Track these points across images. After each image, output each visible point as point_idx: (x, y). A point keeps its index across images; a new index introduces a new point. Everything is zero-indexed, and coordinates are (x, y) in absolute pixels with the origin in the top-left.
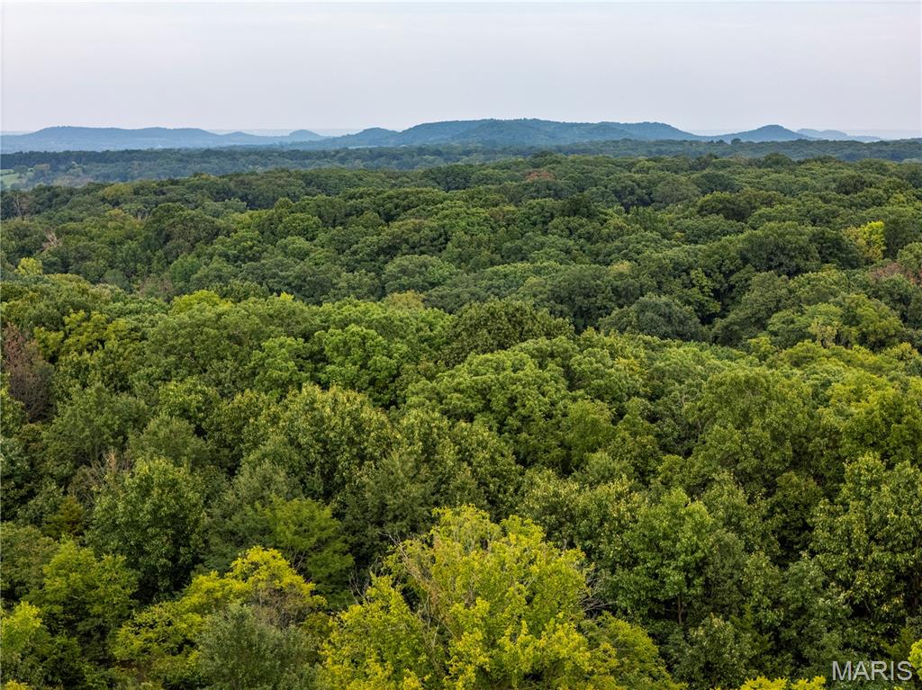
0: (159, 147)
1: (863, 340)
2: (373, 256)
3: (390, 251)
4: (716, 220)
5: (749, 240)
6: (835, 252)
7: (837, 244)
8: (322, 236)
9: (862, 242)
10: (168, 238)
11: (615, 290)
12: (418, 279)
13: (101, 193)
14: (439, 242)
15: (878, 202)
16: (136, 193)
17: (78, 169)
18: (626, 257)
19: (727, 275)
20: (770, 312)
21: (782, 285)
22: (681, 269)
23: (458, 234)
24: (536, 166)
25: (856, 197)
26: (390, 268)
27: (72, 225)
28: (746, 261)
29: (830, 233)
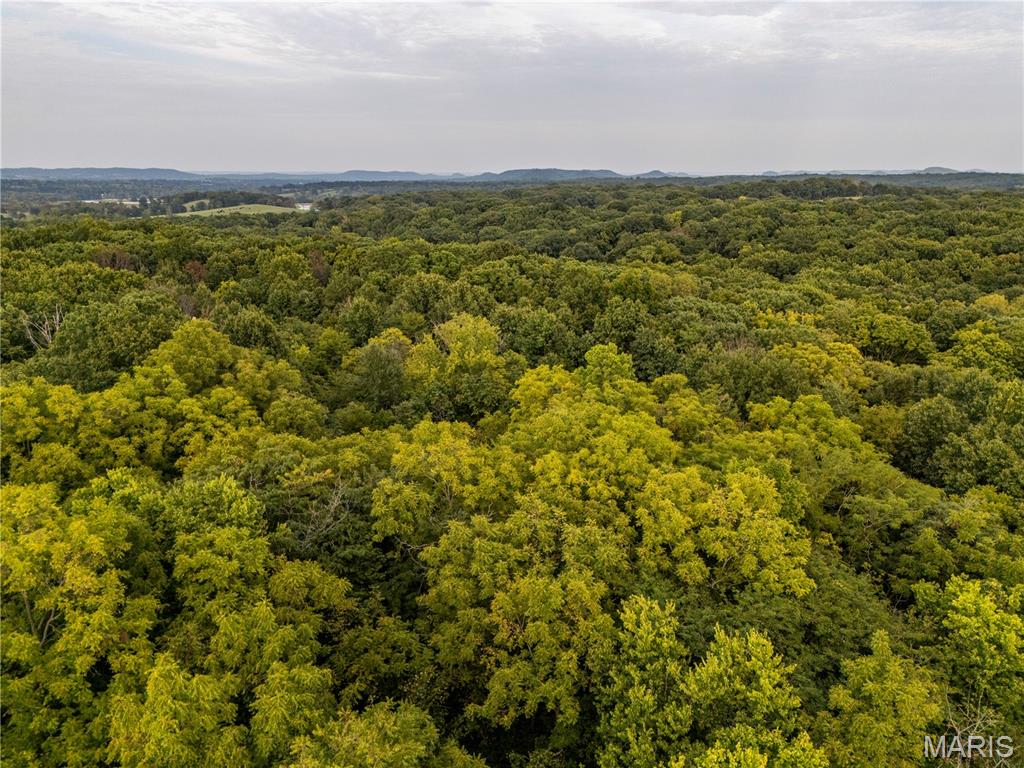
0: (396, 180)
1: (663, 260)
2: (475, 226)
3: (482, 224)
4: (614, 212)
5: (625, 220)
6: (660, 224)
7: (662, 220)
8: (455, 218)
9: (672, 220)
10: (393, 218)
11: (569, 241)
12: (492, 236)
13: (368, 199)
14: (501, 221)
15: (682, 203)
16: (383, 199)
17: (361, 189)
18: (576, 227)
19: (615, 234)
20: (628, 249)
21: (633, 237)
22: (597, 232)
23: (509, 218)
24: (549, 189)
25: (674, 201)
26: (481, 231)
27: (354, 212)
28: (623, 228)
29: (659, 216)
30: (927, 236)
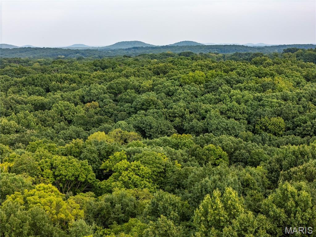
30: (34, 93)
